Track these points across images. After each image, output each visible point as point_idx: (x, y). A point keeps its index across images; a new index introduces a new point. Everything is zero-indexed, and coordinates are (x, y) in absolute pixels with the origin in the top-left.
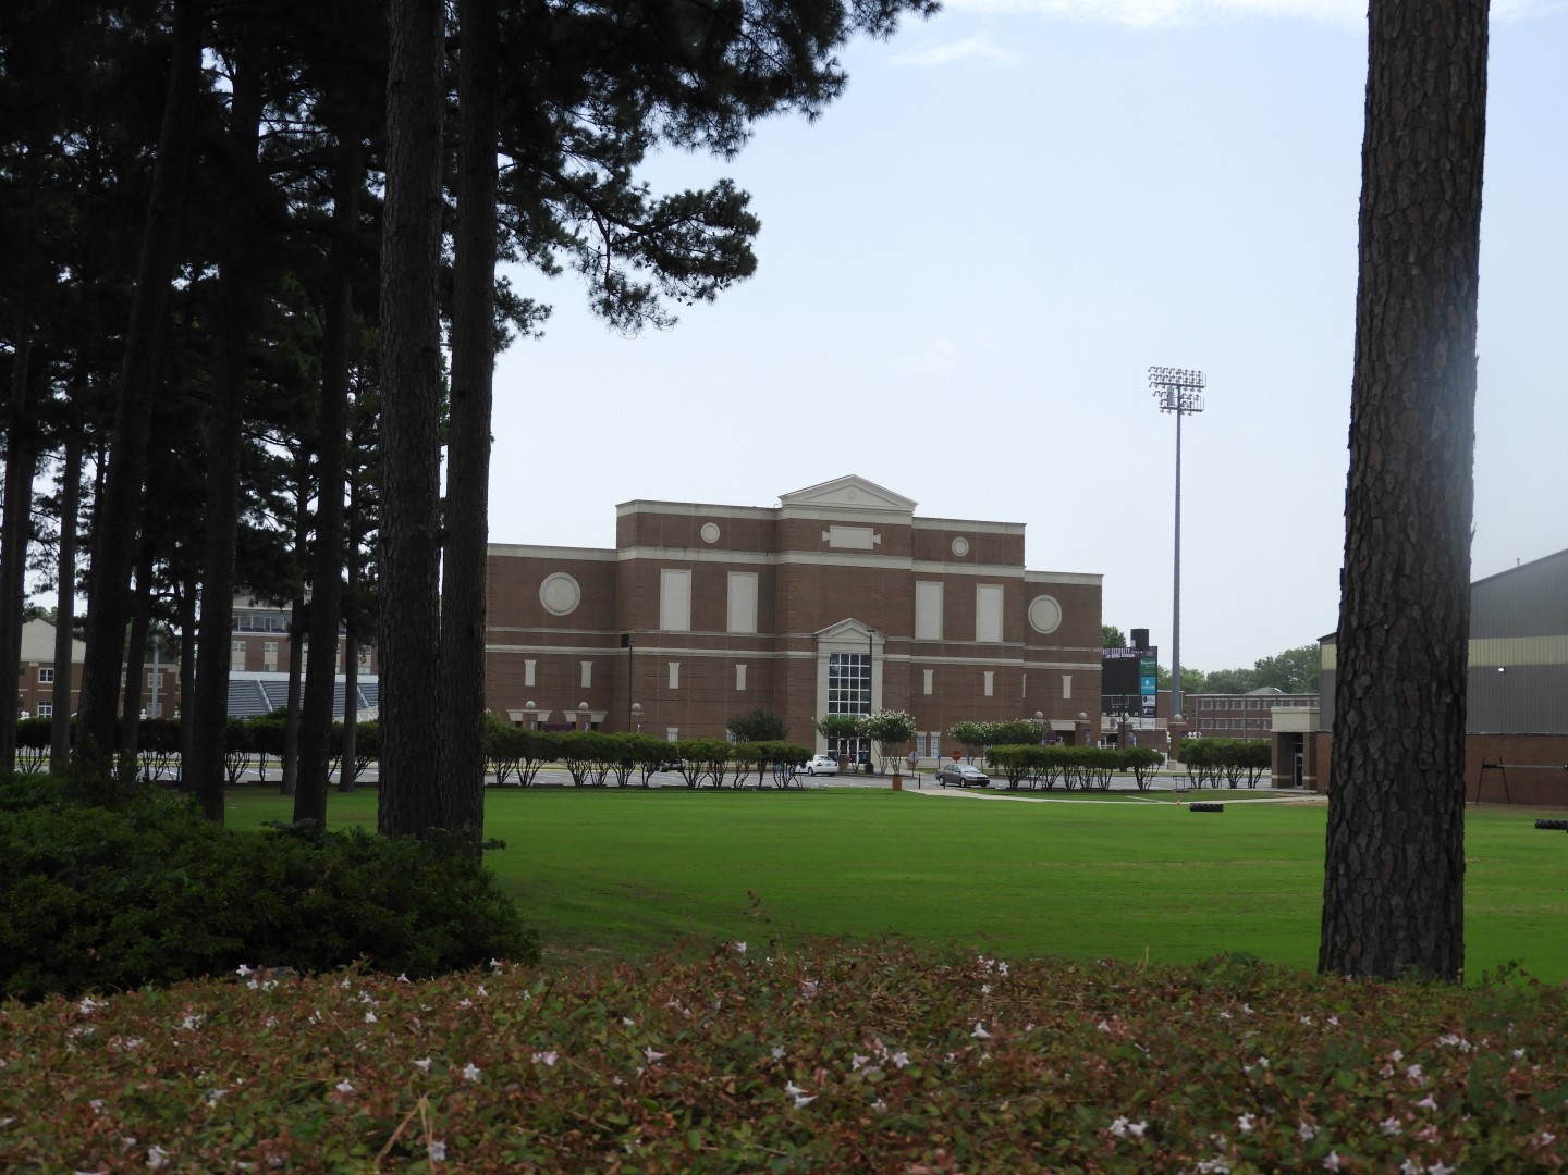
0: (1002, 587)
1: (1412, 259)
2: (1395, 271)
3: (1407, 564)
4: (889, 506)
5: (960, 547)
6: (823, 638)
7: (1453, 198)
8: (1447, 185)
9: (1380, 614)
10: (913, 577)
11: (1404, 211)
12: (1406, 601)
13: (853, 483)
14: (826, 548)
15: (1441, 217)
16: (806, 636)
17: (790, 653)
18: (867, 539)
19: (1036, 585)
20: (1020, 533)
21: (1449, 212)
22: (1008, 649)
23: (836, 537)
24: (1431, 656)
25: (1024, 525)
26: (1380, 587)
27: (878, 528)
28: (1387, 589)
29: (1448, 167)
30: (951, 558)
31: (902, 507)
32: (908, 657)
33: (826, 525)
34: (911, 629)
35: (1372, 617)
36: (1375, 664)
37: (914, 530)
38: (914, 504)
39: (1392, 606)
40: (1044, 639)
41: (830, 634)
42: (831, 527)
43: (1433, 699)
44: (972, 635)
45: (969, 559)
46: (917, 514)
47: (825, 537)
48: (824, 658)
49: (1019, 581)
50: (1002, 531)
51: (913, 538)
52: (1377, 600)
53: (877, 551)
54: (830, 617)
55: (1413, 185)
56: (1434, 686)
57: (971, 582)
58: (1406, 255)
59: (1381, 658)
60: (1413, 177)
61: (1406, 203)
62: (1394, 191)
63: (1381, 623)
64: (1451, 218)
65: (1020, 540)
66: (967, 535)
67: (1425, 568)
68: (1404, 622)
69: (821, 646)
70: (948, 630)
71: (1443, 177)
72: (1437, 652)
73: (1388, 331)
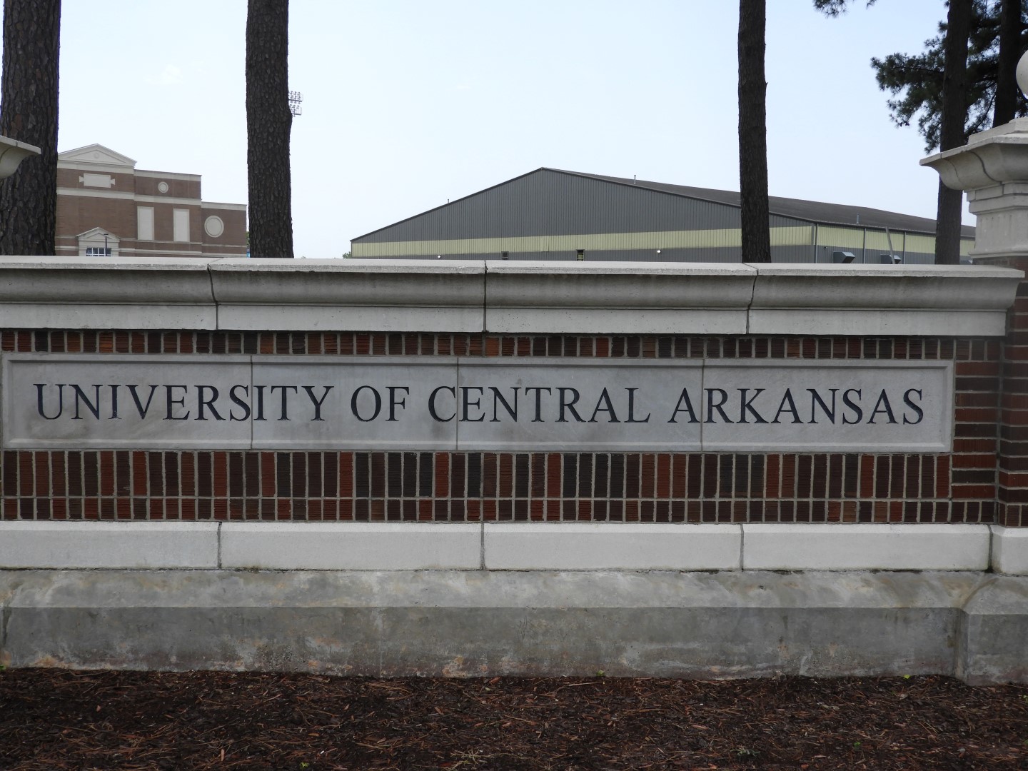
0: (188, 210)
1: (19, 46)
2: (12, 52)
3: (17, 184)
4: (120, 163)
5: (163, 187)
6: (82, 239)
7: (38, 20)
8: (35, 14)
9: (7, 205)
10: (135, 205)
11: (15, 24)
12: (17, 200)
13: (97, 149)
14: (82, 186)
15: (32, 28)
16: (71, 237)
17: (61, 247)
18: (107, 182)
19: (209, 210)
20: (198, 180)
21: (36, 26)
22: (193, 246)
23: (88, 180)
24: (29, 224)
25: (200, 176)
26: (7, 193)
27: (113, 176)
28: (9, 195)
29: (35, 5)
30: (158, 194)
31: (127, 164)
32: (134, 250)
33: (81, 173)
34: (135, 233)
35: (4, 206)
36: (5, 227)
37: (135, 177)
38: (134, 162)
39: (11, 201)
40: (213, 240)
41: (87, 236)
42: (85, 174)
43: (29, 242)
44: (172, 238)
45: (169, 194)
46: (136, 167)
47: (81, 179)
48: (84, 250)
49: (199, 208)
50: (188, 179)
51: (135, 182)
52: (6, 199)
53: (113, 188)
54: (86, 226)
55: (19, 13)
56: (30, 236)
57: (170, 208)
58: (16, 45)
59: (7, 224)
60: (19, 9)
61: (16, 21)
62: (12, 15)
63: (7, 208)
64: (37, 29)
65: (198, 184)
66: (167, 181)
67: (25, 185)
68: (16, 208)
69: (80, 243)
70: (158, 234)
71: (33, 10)
72: (31, 222)
73: (10, 79)
